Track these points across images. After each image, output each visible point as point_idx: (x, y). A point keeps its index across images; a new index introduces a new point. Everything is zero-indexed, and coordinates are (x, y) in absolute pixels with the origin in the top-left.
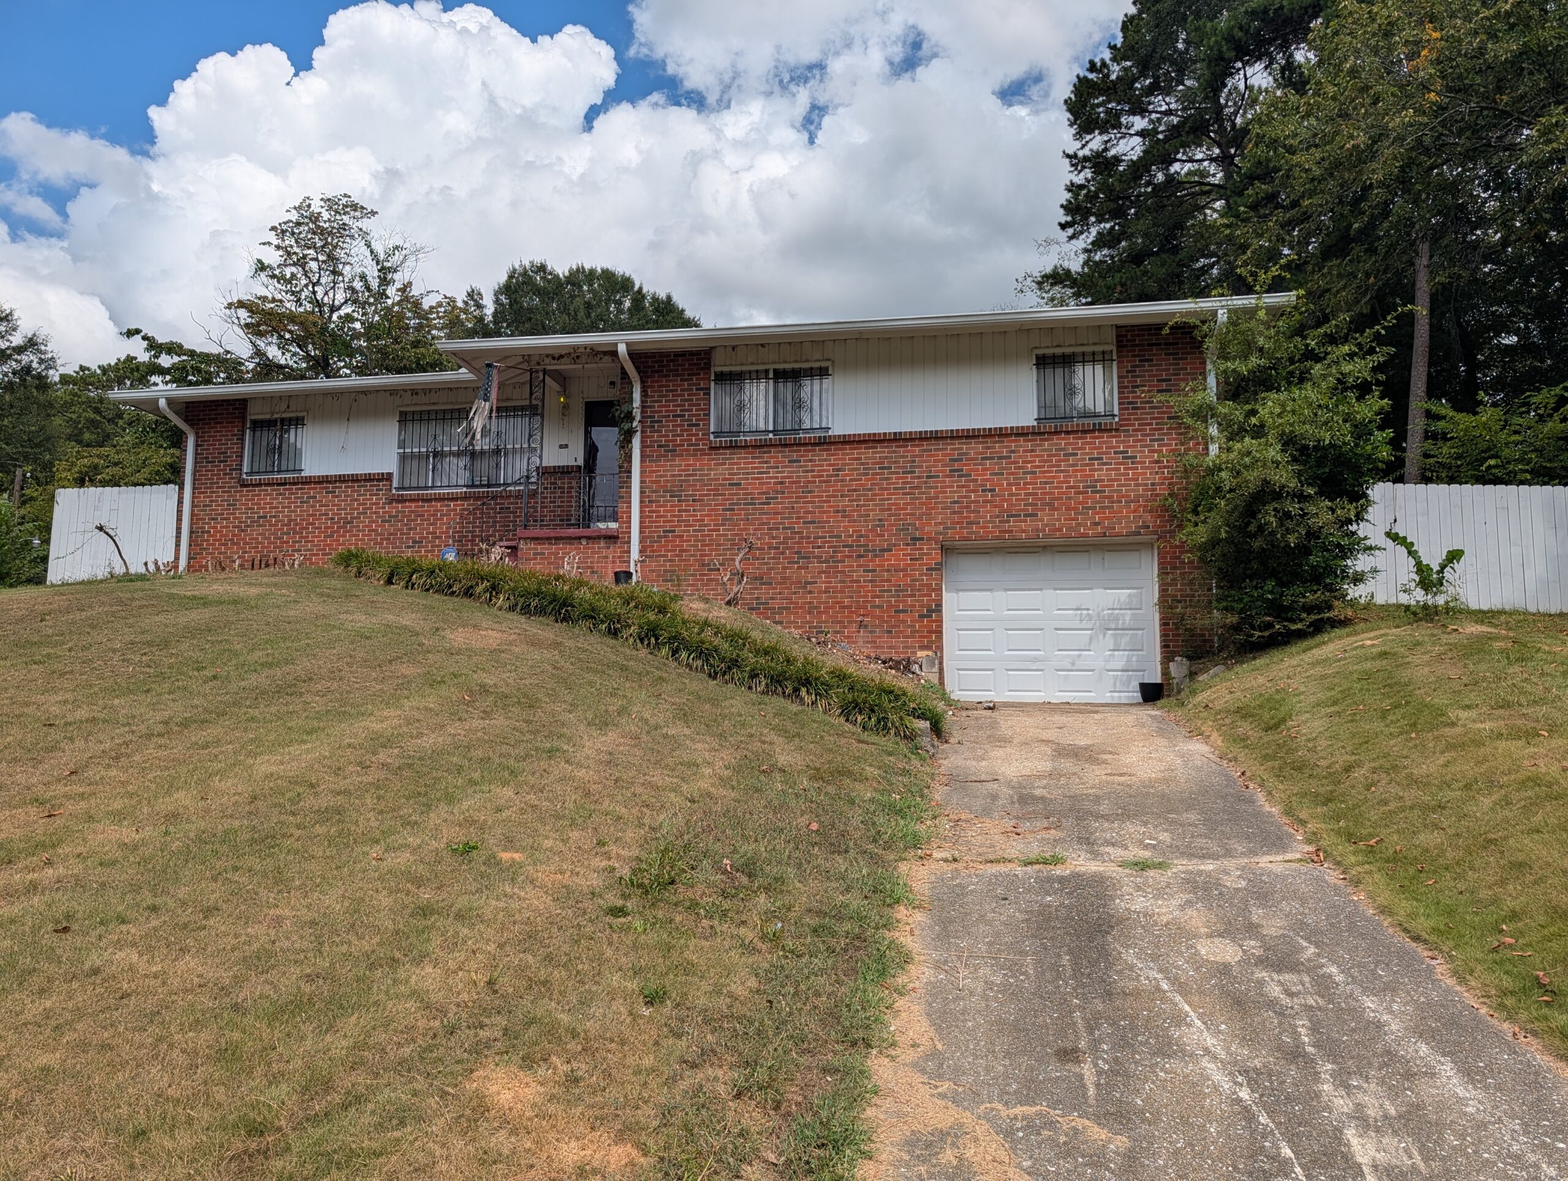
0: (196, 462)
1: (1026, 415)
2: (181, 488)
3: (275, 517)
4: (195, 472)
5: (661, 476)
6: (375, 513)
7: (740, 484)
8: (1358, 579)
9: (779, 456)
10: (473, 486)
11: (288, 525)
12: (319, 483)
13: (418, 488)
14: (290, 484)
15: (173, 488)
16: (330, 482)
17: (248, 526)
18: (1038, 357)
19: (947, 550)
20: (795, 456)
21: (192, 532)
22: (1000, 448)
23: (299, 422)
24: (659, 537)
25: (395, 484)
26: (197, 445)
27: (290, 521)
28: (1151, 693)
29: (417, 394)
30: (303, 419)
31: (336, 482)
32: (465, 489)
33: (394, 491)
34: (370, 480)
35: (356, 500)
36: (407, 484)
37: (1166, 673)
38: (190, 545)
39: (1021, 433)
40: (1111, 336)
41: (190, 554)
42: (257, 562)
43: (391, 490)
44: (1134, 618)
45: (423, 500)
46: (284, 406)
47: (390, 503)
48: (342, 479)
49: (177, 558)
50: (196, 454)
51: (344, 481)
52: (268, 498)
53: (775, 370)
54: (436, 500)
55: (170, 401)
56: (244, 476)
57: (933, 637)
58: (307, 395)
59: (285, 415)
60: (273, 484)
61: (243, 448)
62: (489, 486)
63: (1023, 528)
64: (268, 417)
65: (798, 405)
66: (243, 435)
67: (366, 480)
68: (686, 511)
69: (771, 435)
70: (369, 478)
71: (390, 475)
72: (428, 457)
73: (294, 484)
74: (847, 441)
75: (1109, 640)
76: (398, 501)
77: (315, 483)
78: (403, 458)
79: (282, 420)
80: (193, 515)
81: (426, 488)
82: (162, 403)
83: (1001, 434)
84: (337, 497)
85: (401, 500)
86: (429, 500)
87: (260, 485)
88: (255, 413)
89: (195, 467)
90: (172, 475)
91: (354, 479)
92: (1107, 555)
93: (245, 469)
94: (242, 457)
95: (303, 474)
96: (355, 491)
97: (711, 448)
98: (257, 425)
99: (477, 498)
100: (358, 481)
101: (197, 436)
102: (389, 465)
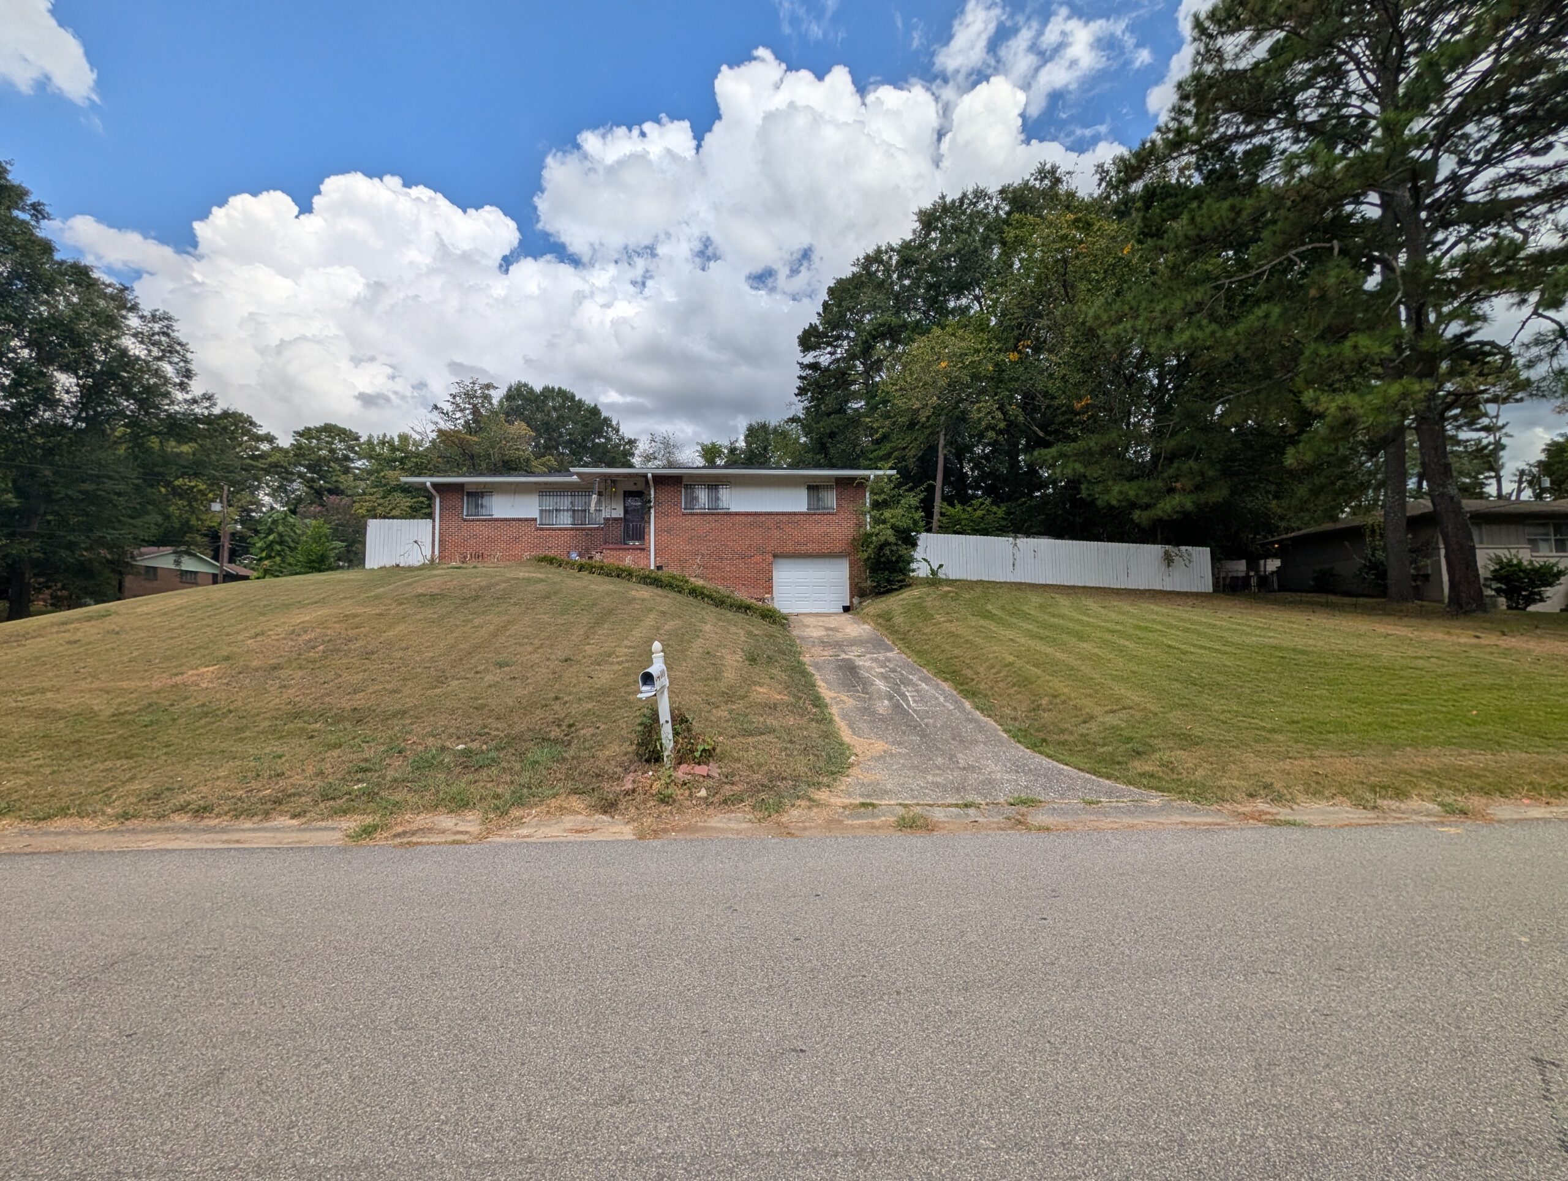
0: (440, 510)
1: (804, 508)
2: (434, 521)
3: (481, 535)
4: (440, 514)
5: (663, 525)
6: (530, 535)
7: (695, 529)
8: (914, 571)
9: (711, 519)
10: (574, 524)
12: (502, 521)
13: (549, 525)
14: (488, 521)
15: (429, 521)
16: (508, 521)
17: (469, 539)
18: (808, 486)
19: (775, 556)
20: (717, 519)
21: (440, 540)
22: (795, 519)
23: (488, 495)
25: (538, 523)
26: (440, 503)
27: (489, 537)
28: (846, 609)
29: (547, 485)
30: (492, 492)
31: (510, 521)
32: (571, 526)
33: (538, 526)
35: (520, 529)
36: (544, 523)
37: (851, 602)
39: (801, 514)
40: (833, 481)
42: (473, 555)
43: (536, 525)
44: (840, 582)
45: (552, 530)
46: (483, 486)
47: (537, 531)
48: (514, 520)
49: (433, 552)
50: (440, 506)
52: (478, 528)
53: (708, 484)
54: (558, 530)
55: (431, 483)
56: (464, 517)
57: (769, 589)
59: (483, 490)
60: (480, 521)
61: (463, 504)
62: (582, 525)
63: (802, 549)
64: (475, 491)
65: (717, 499)
66: (463, 498)
67: (524, 521)
68: (672, 539)
69: (707, 510)
70: (526, 520)
71: (535, 520)
72: (553, 511)
73: (490, 521)
74: (737, 514)
75: (832, 590)
76: (540, 530)
77: (500, 521)
78: (541, 511)
79: (482, 493)
80: (440, 533)
81: (553, 525)
82: (428, 484)
83: (795, 514)
84: (511, 527)
85: (542, 529)
86: (555, 530)
87: (473, 521)
88: (467, 489)
89: (440, 512)
90: (430, 516)
91: (519, 520)
92: (831, 559)
93: (464, 514)
94: (463, 508)
95: (493, 517)
96: (519, 525)
97: (683, 514)
98: (469, 494)
99: (577, 529)
100: (521, 520)
101: (440, 499)
102: (535, 514)
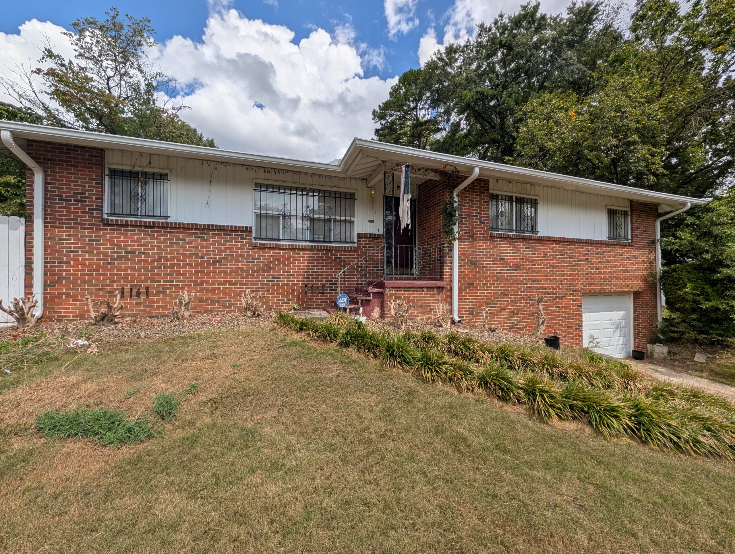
0: (46, 199)
1: (605, 237)
2: (29, 220)
3: (144, 253)
4: (45, 208)
5: (467, 251)
6: (241, 255)
7: (504, 259)
9: (520, 245)
10: (314, 241)
11: (159, 260)
12: (188, 229)
13: (272, 239)
14: (159, 227)
15: (17, 220)
16: (199, 229)
17: (116, 260)
18: (608, 210)
19: (583, 295)
20: (528, 245)
21: (46, 262)
22: (601, 249)
23: (163, 177)
24: (465, 287)
25: (254, 235)
26: (46, 183)
27: (160, 257)
29: (268, 172)
30: (167, 175)
31: (203, 229)
32: (307, 243)
33: (253, 240)
34: (235, 231)
35: (223, 245)
36: (264, 236)
38: (45, 274)
40: (628, 204)
41: (45, 282)
42: (127, 291)
43: (251, 239)
44: (625, 323)
45: (280, 249)
46: (145, 162)
47: (253, 249)
48: (209, 228)
49: (29, 286)
50: (46, 191)
51: (212, 230)
52: (136, 237)
53: (516, 197)
54: (289, 249)
55: (16, 136)
56: (106, 217)
58: (169, 156)
59: (146, 170)
60: (141, 226)
61: (103, 192)
62: (324, 242)
63: (608, 287)
64: (129, 168)
65: (527, 218)
66: (102, 180)
67: (231, 231)
68: (479, 272)
69: (514, 233)
70: (234, 229)
71: (251, 228)
72: (279, 217)
73: (163, 227)
75: (618, 333)
76: (260, 248)
77: (184, 229)
78: (259, 216)
79: (145, 174)
80: (46, 247)
81: (279, 240)
82: (6, 135)
84: (205, 241)
85: (262, 247)
86: (284, 249)
87: (126, 225)
88: (112, 162)
89: (46, 203)
91: (221, 229)
92: (617, 297)
93: (106, 210)
94: (102, 199)
95: (169, 220)
96: (222, 238)
97: (491, 237)
98: (114, 173)
99: (319, 249)
100: (224, 230)
101: (46, 175)
102: (249, 221)
